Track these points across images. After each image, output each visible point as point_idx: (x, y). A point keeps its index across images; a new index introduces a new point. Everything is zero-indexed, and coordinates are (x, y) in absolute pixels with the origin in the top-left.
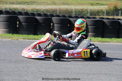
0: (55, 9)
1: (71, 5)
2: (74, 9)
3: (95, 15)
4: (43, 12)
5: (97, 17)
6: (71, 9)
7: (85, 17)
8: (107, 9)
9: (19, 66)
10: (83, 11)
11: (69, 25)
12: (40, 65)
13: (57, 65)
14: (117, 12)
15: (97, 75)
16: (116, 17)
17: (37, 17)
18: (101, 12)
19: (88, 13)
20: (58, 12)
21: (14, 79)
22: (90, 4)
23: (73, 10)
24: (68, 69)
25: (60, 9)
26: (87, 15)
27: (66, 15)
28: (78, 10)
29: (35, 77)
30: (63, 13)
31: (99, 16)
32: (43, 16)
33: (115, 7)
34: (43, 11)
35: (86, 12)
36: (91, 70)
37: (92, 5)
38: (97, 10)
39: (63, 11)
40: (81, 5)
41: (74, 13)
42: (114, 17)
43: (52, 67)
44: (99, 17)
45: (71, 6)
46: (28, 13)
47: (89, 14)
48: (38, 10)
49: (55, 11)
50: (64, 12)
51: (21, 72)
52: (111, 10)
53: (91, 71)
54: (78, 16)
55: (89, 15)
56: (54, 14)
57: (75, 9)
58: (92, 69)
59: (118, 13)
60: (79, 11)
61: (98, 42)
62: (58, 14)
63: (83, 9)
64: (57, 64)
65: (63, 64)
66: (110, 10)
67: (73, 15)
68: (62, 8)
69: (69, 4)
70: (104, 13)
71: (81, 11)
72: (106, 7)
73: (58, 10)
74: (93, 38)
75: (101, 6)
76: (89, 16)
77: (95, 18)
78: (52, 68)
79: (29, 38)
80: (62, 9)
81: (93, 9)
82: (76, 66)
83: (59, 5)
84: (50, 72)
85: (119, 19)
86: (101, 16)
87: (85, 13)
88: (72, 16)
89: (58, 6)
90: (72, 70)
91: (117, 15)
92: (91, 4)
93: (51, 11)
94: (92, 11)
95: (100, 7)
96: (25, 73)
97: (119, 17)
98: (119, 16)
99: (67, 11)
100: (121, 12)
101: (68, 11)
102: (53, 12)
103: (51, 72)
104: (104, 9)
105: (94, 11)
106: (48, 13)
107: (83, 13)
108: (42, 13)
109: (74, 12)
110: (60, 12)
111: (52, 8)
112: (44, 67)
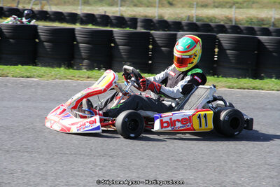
4: (274, 25)
9: (219, 150)
12: (268, 150)
17: (260, 37)
21: (209, 178)
29: (255, 175)
32: (274, 34)
34: (273, 23)
46: (239, 28)
48: (262, 21)
51: (223, 163)
79: (242, 86)
96: (234, 166)
108: (271, 28)
112: (275, 153)
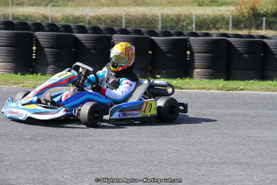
0: (116, 15)
1: (154, 6)
2: (159, 14)
3: (208, 28)
4: (89, 22)
5: (213, 32)
6: (153, 16)
7: (185, 32)
8: (234, 14)
9: (40, 149)
10: (179, 20)
11: (150, 52)
12: (89, 146)
13: (128, 144)
14: (257, 20)
15: (218, 165)
16: (255, 32)
17: (77, 35)
18: (221, 20)
19: (192, 23)
20: (124, 21)
21: (31, 178)
22: (197, 4)
23: (157, 16)
24: (151, 152)
25: (129, 15)
26: (190, 28)
27: (142, 29)
28: (168, 16)
29: (78, 172)
30: (135, 24)
31: (217, 29)
32: (90, 31)
33: (254, 9)
34: (89, 20)
35: (188, 21)
36: (205, 154)
37: (200, 5)
38: (212, 16)
39: (135, 21)
40: (174, 6)
41: (160, 24)
42: (251, 31)
43: (116, 149)
44: (216, 32)
45: (152, 8)
47: (194, 26)
48: (77, 19)
49: (116, 20)
50: (138, 21)
51: (45, 161)
52: (244, 16)
53: (205, 158)
54: (170, 31)
55: (193, 28)
56: (115, 28)
57: (162, 15)
58: (207, 153)
59: (259, 22)
60: (172, 20)
61: (218, 90)
62: (124, 27)
63: (181, 15)
64: (127, 141)
65: (140, 142)
66: (240, 17)
67: (159, 29)
68: (133, 14)
69: (149, 4)
70: (227, 23)
71: (175, 18)
72: (233, 8)
73: (124, 18)
74: (207, 80)
75: (220, 8)
76: (194, 31)
77: (207, 35)
78: (116, 151)
80: (132, 16)
81: (204, 15)
82: (169, 146)
83: (124, 6)
84: (110, 161)
85: (263, 37)
86: (222, 31)
87: (185, 24)
88: (157, 30)
89: (124, 8)
90: (162, 156)
91: (259, 27)
92: (199, 2)
93: (108, 21)
94: (201, 18)
95: (220, 11)
96: (56, 163)
97: (263, 32)
98: (262, 29)
99: (144, 20)
100: (266, 21)
101: (146, 19)
102: (113, 21)
103: (114, 162)
104: (229, 13)
105: (205, 20)
106: (101, 24)
107: (181, 23)
108: (87, 26)
109: (160, 22)
110: (129, 22)
111: (109, 13)
112: (96, 148)
